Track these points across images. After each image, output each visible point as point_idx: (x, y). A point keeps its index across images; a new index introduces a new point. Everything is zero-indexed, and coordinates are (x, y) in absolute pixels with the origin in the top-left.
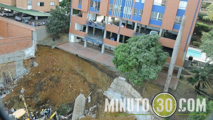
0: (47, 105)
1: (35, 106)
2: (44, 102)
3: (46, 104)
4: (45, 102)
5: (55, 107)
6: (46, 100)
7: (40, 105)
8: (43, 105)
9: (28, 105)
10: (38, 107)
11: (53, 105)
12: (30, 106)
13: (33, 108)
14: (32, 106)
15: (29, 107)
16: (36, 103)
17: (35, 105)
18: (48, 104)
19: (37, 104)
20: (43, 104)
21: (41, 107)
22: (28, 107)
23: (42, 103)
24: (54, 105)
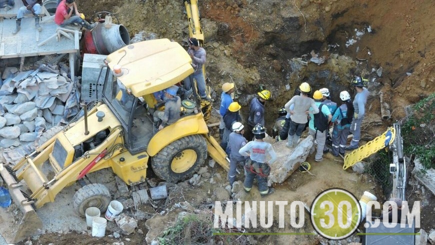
0: (340, 63)
1: (259, 47)
2: (322, 36)
3: (332, 50)
4: (331, 39)
5: (392, 94)
6: (342, 28)
7: (290, 50)
8: (316, 59)
9: (211, 26)
10: (273, 56)
11: (386, 75)
12: (222, 35)
13: (243, 53)
14: (236, 44)
15: (216, 45)
16: (269, 29)
17: (257, 37)
18: (346, 60)
19: (272, 38)
20: (314, 45)
21: (297, 63)
22: (207, 39)
23: (305, 37)
24: (392, 79)
